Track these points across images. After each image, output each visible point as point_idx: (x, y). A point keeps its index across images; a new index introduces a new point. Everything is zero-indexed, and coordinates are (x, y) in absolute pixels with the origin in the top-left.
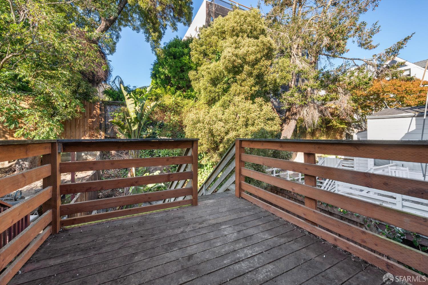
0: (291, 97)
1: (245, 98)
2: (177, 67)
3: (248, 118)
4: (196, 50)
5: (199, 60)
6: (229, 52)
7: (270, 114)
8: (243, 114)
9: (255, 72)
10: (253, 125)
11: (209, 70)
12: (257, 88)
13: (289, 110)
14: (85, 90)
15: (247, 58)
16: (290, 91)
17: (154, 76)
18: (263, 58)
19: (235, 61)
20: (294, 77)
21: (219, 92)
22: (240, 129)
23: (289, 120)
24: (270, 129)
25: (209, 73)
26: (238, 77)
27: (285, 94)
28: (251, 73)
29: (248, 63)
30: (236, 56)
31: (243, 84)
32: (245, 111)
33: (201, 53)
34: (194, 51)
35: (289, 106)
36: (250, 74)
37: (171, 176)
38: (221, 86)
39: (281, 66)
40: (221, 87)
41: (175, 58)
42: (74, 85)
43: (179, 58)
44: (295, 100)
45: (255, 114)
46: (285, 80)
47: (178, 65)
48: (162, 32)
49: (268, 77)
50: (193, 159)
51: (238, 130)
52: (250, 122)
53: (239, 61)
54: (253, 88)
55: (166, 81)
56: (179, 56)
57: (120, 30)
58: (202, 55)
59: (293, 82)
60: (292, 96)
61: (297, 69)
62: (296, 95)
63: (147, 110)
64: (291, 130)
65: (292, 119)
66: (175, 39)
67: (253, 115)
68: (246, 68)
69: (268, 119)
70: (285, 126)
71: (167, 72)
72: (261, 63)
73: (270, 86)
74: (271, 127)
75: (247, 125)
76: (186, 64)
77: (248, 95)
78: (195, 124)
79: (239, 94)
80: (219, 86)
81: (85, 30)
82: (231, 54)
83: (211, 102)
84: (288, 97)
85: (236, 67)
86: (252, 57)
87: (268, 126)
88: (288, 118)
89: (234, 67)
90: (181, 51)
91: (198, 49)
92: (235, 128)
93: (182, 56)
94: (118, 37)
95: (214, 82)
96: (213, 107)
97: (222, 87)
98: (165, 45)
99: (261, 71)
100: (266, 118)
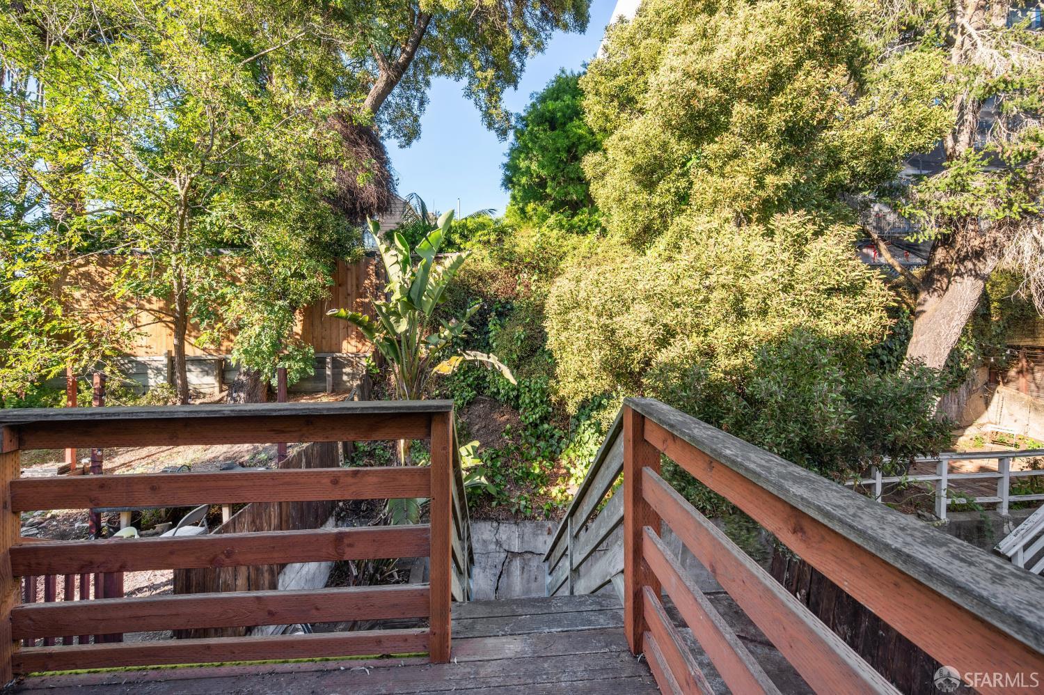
0: (953, 192)
1: (738, 216)
2: (558, 151)
3: (740, 291)
4: (597, 94)
5: (607, 119)
6: (672, 70)
7: (838, 274)
8: (720, 276)
9: (776, 121)
10: (763, 312)
11: (626, 142)
12: (788, 177)
13: (947, 241)
14: (335, 236)
15: (739, 75)
16: (952, 171)
17: (508, 182)
18: (808, 64)
19: (694, 94)
20: (969, 117)
21: (664, 204)
22: (717, 325)
23: (949, 276)
24: (840, 328)
25: (631, 152)
26: (709, 149)
27: (922, 186)
28: (762, 128)
29: (742, 94)
30: (702, 78)
31: (728, 168)
32: (728, 267)
33: (613, 97)
34: (590, 96)
35: (943, 230)
36: (758, 131)
37: (346, 541)
38: (666, 188)
39: (899, 85)
40: (668, 191)
41: (553, 128)
42: (313, 226)
43: (565, 124)
44: (972, 205)
45: (769, 273)
46: (920, 132)
47: (559, 145)
48: (518, 65)
49: (846, 133)
50: (432, 481)
51: (706, 332)
52: (750, 304)
53: (712, 92)
54: (770, 179)
55: (535, 192)
56: (562, 120)
57: (428, 83)
58: (616, 103)
59: (964, 138)
60: (960, 187)
61: (979, 81)
62: (979, 182)
63: (434, 278)
64: (957, 317)
65: (961, 275)
66: (558, 79)
67: (758, 279)
68: (741, 110)
69: (831, 292)
70: (930, 303)
71: (534, 166)
72: (797, 85)
73: (853, 163)
74: (847, 320)
75: (741, 314)
76: (581, 137)
77: (750, 207)
78: (567, 310)
79: (715, 203)
80: (662, 186)
81: (311, 103)
82: (678, 75)
83: (642, 238)
84: (937, 194)
85: (701, 114)
86: (760, 68)
87: (830, 315)
88: (942, 270)
89: (694, 116)
90: (568, 107)
91: (601, 89)
92: (698, 325)
93: (571, 119)
94: (422, 103)
95: (649, 175)
96: (648, 252)
97: (673, 190)
98: (534, 100)
99: (800, 113)
100: (822, 287)
